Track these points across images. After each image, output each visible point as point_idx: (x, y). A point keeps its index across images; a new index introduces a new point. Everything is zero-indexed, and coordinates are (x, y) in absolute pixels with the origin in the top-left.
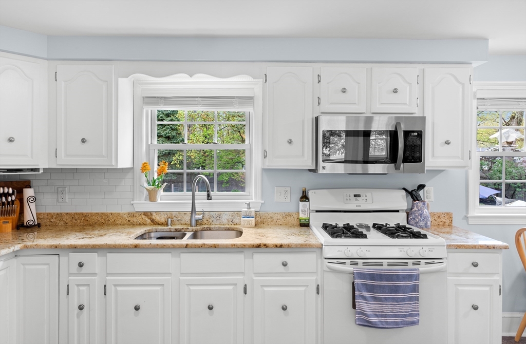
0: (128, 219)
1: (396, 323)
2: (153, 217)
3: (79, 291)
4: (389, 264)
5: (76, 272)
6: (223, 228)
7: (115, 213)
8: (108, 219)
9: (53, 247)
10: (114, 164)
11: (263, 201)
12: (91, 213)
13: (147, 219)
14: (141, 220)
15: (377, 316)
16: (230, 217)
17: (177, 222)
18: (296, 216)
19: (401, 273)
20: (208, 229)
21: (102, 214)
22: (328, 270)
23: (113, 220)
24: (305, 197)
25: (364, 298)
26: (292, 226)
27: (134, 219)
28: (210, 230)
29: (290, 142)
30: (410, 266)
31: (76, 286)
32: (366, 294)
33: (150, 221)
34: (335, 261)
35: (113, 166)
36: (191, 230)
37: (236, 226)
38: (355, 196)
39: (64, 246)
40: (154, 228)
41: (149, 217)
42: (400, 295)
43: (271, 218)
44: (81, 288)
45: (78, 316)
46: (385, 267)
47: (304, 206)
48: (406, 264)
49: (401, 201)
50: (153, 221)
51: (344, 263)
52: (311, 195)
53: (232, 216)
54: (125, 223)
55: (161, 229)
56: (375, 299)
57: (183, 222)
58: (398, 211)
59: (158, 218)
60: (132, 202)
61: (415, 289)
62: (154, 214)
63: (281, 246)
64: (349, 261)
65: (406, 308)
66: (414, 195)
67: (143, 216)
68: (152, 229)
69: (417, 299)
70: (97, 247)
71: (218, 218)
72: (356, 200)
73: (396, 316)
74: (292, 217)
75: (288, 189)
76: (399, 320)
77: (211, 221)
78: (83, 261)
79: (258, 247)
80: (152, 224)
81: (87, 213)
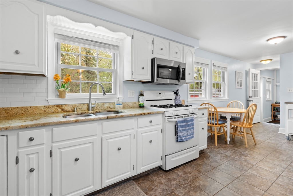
0: (44, 110)
1: (189, 138)
2: (63, 108)
3: (29, 159)
4: (185, 117)
5: (27, 145)
6: (106, 111)
7: (34, 106)
8: (27, 110)
9: (3, 129)
10: (44, 71)
11: (124, 97)
12: (12, 108)
13: (58, 109)
14: (54, 109)
15: (183, 137)
16: (109, 105)
17: (79, 110)
18: (137, 103)
19: (190, 119)
20: (99, 112)
21: (22, 107)
22: (168, 122)
23: (32, 111)
24: (142, 95)
25: (180, 130)
26: (136, 108)
27: (50, 110)
28: (100, 112)
29: (143, 68)
30: (190, 117)
31: (25, 156)
32: (181, 129)
33: (61, 110)
34: (169, 117)
35: (42, 72)
36: (90, 113)
37: (112, 109)
38: (160, 94)
39: (15, 127)
40: (67, 113)
41: (60, 108)
42: (190, 128)
43: (128, 104)
44: (30, 156)
45: (28, 177)
46: (184, 118)
47: (142, 98)
48: (189, 116)
49: (172, 96)
50: (63, 110)
51: (172, 118)
52: (144, 93)
53: (110, 104)
54: (42, 112)
55: (72, 114)
56: (183, 130)
57: (83, 109)
58: (172, 99)
59: (66, 108)
60: (47, 99)
61: (193, 124)
62: (64, 106)
63: (150, 113)
64: (174, 117)
65: (190, 132)
66: (176, 93)
67: (56, 108)
68: (66, 114)
69: (194, 128)
70: (46, 125)
71: (102, 106)
72: (160, 95)
73: (188, 136)
74: (136, 104)
75: (134, 91)
76: (189, 137)
77: (99, 108)
78: (33, 136)
79: (141, 115)
80: (62, 112)
81: (7, 108)
